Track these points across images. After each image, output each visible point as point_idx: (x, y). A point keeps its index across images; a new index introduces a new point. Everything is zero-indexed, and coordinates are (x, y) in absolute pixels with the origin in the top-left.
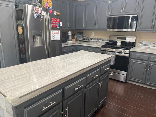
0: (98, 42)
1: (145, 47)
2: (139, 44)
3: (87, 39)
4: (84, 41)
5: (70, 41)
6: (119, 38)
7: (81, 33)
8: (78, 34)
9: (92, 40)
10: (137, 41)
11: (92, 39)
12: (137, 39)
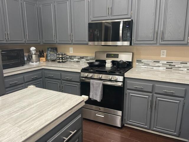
0: (79, 62)
1: (147, 68)
2: (137, 64)
3: (62, 58)
4: (58, 60)
5: (35, 63)
6: (108, 56)
7: (53, 48)
8: (48, 50)
9: (71, 59)
10: (135, 60)
11: (71, 57)
12: (135, 56)
